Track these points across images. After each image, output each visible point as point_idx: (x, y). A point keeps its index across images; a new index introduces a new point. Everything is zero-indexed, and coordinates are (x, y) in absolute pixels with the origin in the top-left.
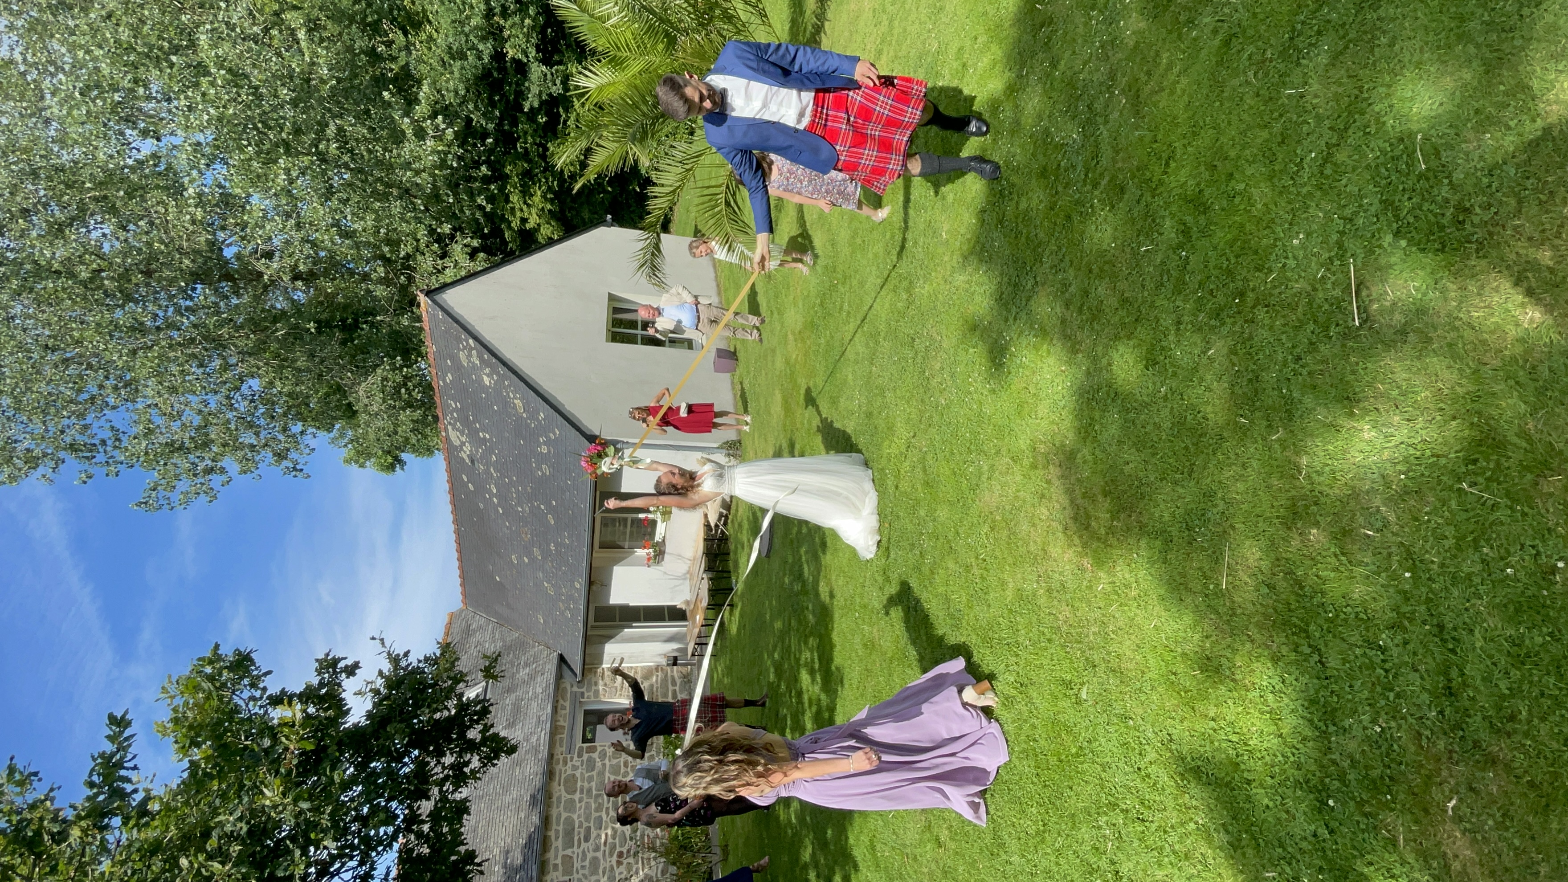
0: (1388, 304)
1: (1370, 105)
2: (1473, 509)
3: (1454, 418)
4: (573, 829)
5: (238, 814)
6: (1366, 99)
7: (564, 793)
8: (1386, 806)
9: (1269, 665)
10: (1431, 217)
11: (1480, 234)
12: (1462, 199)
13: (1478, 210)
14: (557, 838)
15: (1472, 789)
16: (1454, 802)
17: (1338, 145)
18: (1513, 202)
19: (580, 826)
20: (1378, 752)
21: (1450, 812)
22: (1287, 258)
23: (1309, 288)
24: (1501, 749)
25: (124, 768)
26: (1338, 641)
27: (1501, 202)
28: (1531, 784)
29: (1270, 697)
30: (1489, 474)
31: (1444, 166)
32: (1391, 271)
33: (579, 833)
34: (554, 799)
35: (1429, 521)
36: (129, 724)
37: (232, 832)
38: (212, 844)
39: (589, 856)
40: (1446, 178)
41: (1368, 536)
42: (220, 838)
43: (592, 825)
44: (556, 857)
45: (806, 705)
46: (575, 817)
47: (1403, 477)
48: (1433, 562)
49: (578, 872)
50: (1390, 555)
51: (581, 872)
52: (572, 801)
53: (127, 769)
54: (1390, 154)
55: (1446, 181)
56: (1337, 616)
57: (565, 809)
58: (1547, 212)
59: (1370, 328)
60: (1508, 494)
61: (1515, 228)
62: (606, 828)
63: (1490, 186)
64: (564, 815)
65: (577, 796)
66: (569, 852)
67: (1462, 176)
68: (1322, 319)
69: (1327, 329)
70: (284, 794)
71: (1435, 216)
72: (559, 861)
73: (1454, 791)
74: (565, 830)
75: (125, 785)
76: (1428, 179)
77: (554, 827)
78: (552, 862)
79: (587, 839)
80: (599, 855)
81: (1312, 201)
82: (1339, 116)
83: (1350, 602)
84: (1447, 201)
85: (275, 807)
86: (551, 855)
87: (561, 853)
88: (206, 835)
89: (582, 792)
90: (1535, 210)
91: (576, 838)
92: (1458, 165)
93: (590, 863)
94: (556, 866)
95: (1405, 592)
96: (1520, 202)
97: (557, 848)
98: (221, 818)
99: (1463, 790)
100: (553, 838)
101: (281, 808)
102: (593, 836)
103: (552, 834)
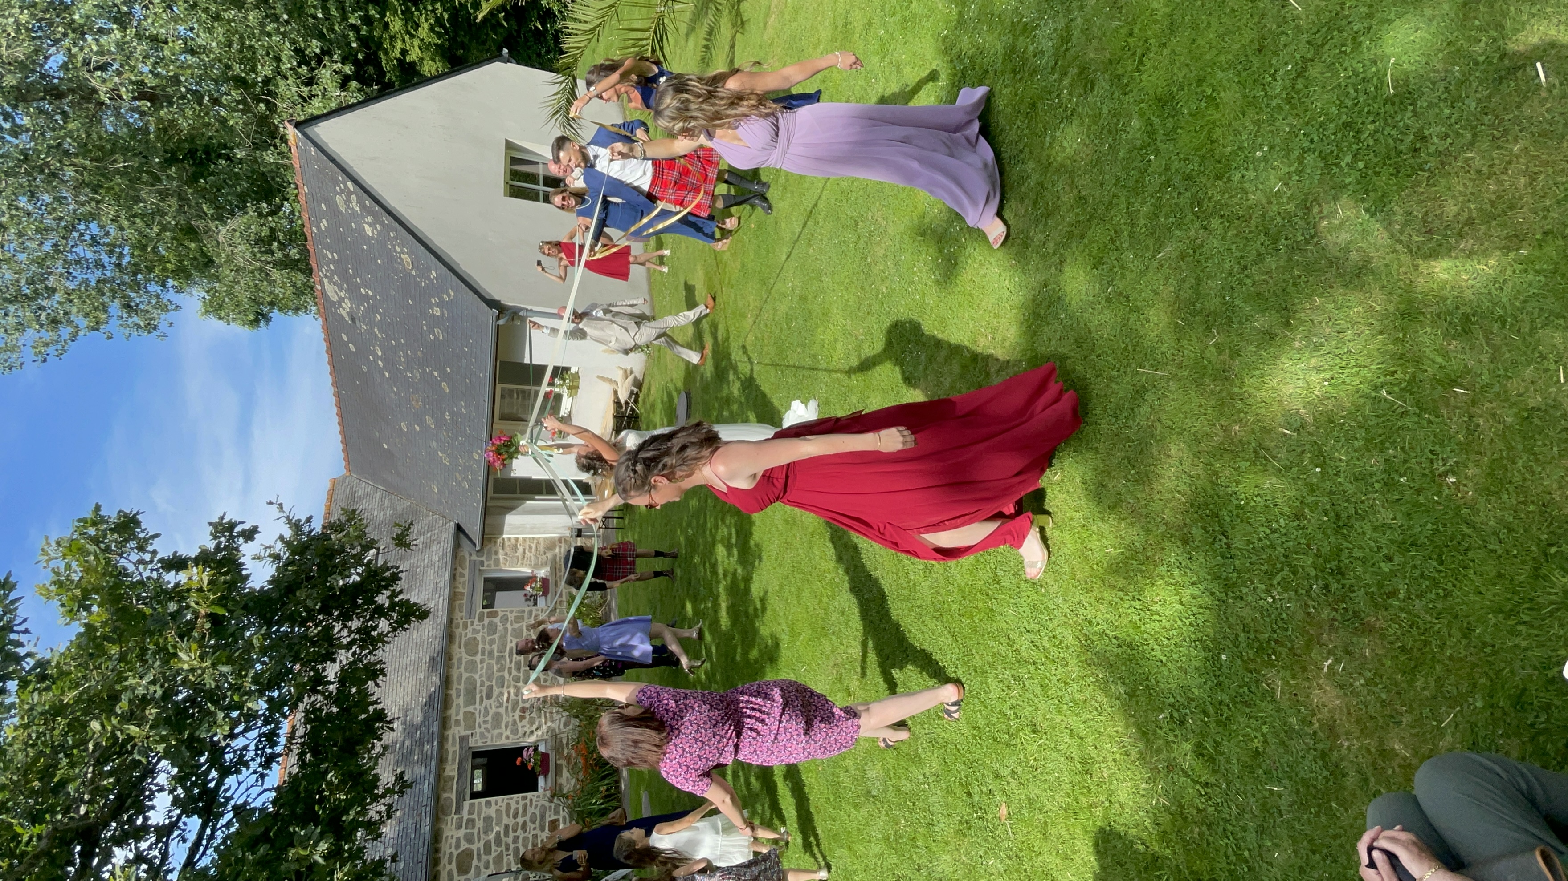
0: (1337, 222)
1: (1349, 23)
2: (1384, 415)
3: (1381, 333)
4: (475, 688)
5: (150, 677)
6: (1347, 17)
7: (464, 655)
8: (1271, 665)
9: (1179, 544)
10: (1391, 141)
11: (1433, 163)
12: (1423, 128)
13: (1435, 140)
14: (458, 696)
15: (1348, 652)
16: (1330, 661)
17: (1313, 60)
18: (1469, 136)
19: (482, 685)
20: (1267, 619)
21: (1326, 670)
22: (1247, 169)
23: (1264, 201)
24: (1378, 619)
25: (14, 632)
26: (1245, 524)
27: (1458, 134)
28: (1403, 649)
29: (1176, 572)
30: (1404, 385)
31: (1410, 93)
32: (1344, 190)
33: (481, 691)
34: (455, 661)
35: (1344, 424)
36: (13, 587)
37: (144, 696)
38: (123, 706)
39: (491, 712)
40: (1411, 105)
41: (1285, 435)
42: (130, 701)
43: (494, 683)
44: (457, 714)
45: (721, 576)
46: (477, 677)
47: (1326, 383)
48: (1340, 460)
49: (480, 727)
50: (1303, 452)
51: (483, 726)
52: (474, 663)
53: (18, 632)
54: (1362, 76)
55: (1410, 108)
56: (1247, 504)
57: (466, 670)
58: (1499, 148)
59: (1317, 244)
60: (1417, 404)
61: (1466, 160)
62: (508, 687)
63: (1449, 118)
64: (465, 675)
65: (478, 658)
66: (471, 709)
67: (1425, 104)
68: (1273, 231)
69: (1276, 241)
70: (202, 658)
71: (1395, 140)
72: (461, 717)
73: (1330, 653)
74: (466, 689)
75: (18, 650)
76: (1393, 104)
77: (455, 686)
78: (454, 718)
79: (489, 697)
80: (502, 710)
81: (1279, 114)
82: (1318, 31)
83: (1262, 492)
84: (1408, 128)
85: (192, 670)
86: (452, 712)
87: (462, 710)
88: (115, 698)
89: (483, 654)
90: (1485, 146)
91: (478, 696)
92: (1423, 93)
93: (493, 718)
94: (457, 722)
95: (1312, 485)
96: (1475, 136)
97: (458, 706)
98: (131, 681)
99: (1339, 652)
100: (454, 696)
101: (199, 672)
102: (495, 694)
103: (453, 692)
